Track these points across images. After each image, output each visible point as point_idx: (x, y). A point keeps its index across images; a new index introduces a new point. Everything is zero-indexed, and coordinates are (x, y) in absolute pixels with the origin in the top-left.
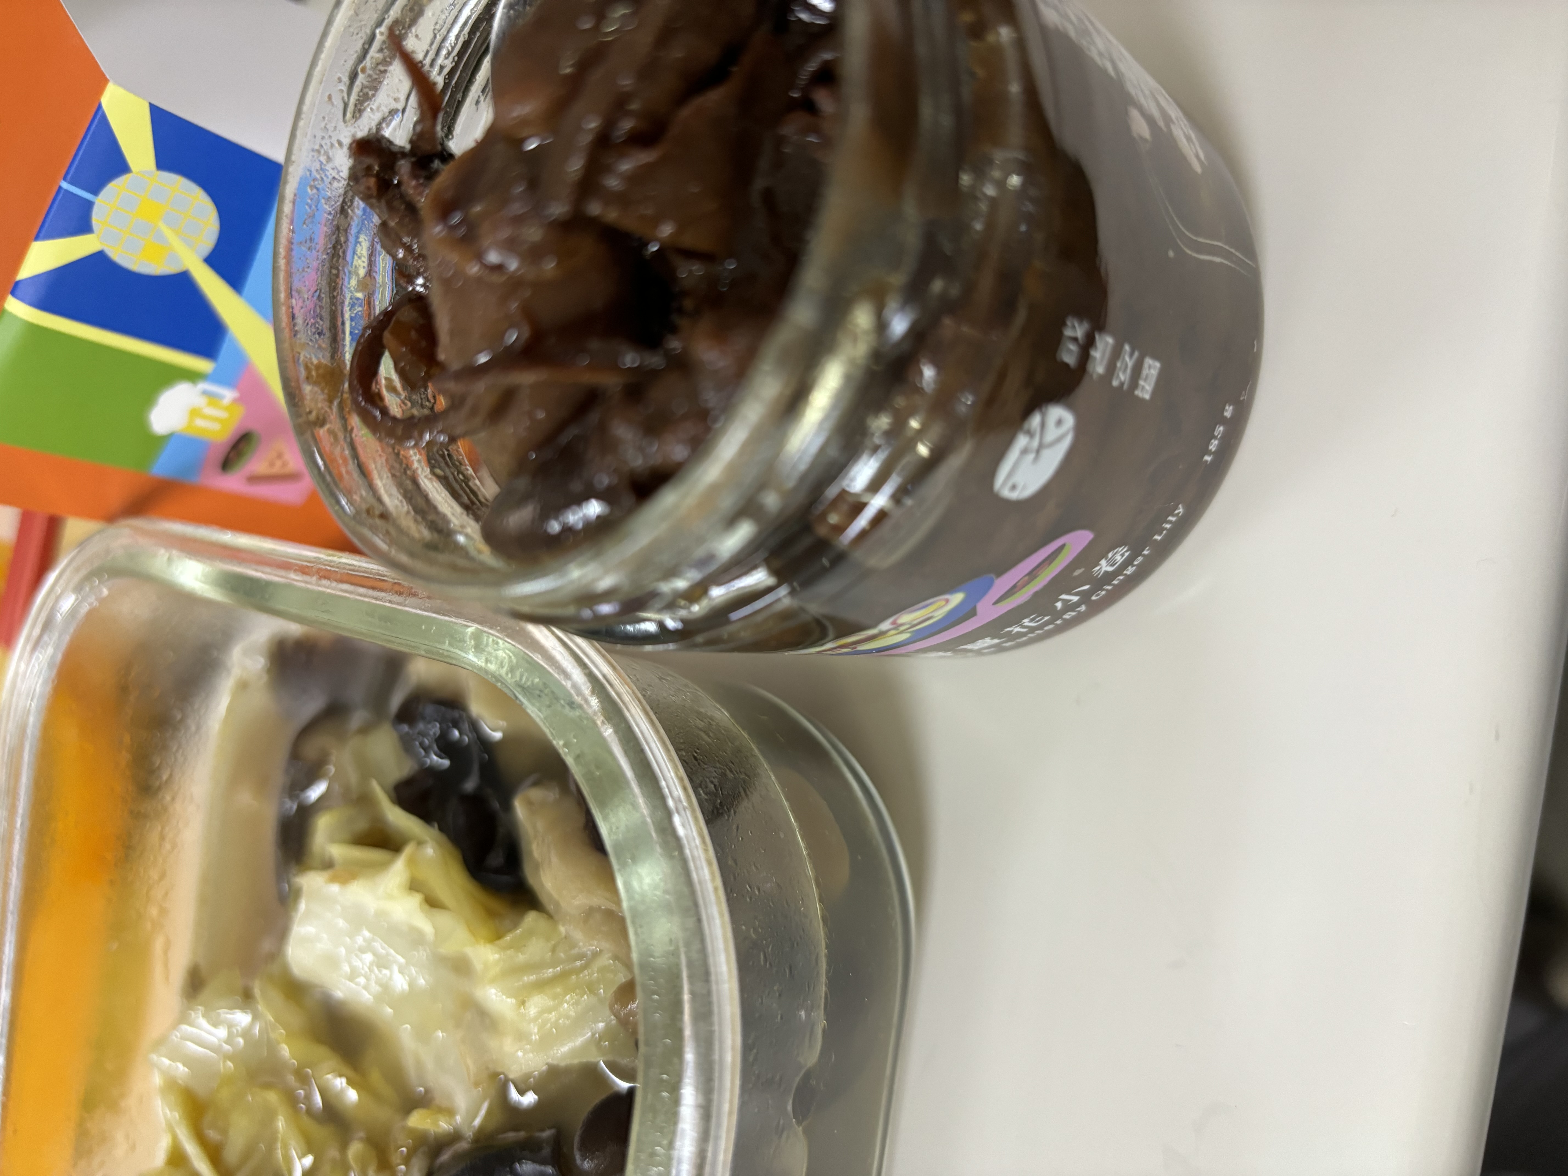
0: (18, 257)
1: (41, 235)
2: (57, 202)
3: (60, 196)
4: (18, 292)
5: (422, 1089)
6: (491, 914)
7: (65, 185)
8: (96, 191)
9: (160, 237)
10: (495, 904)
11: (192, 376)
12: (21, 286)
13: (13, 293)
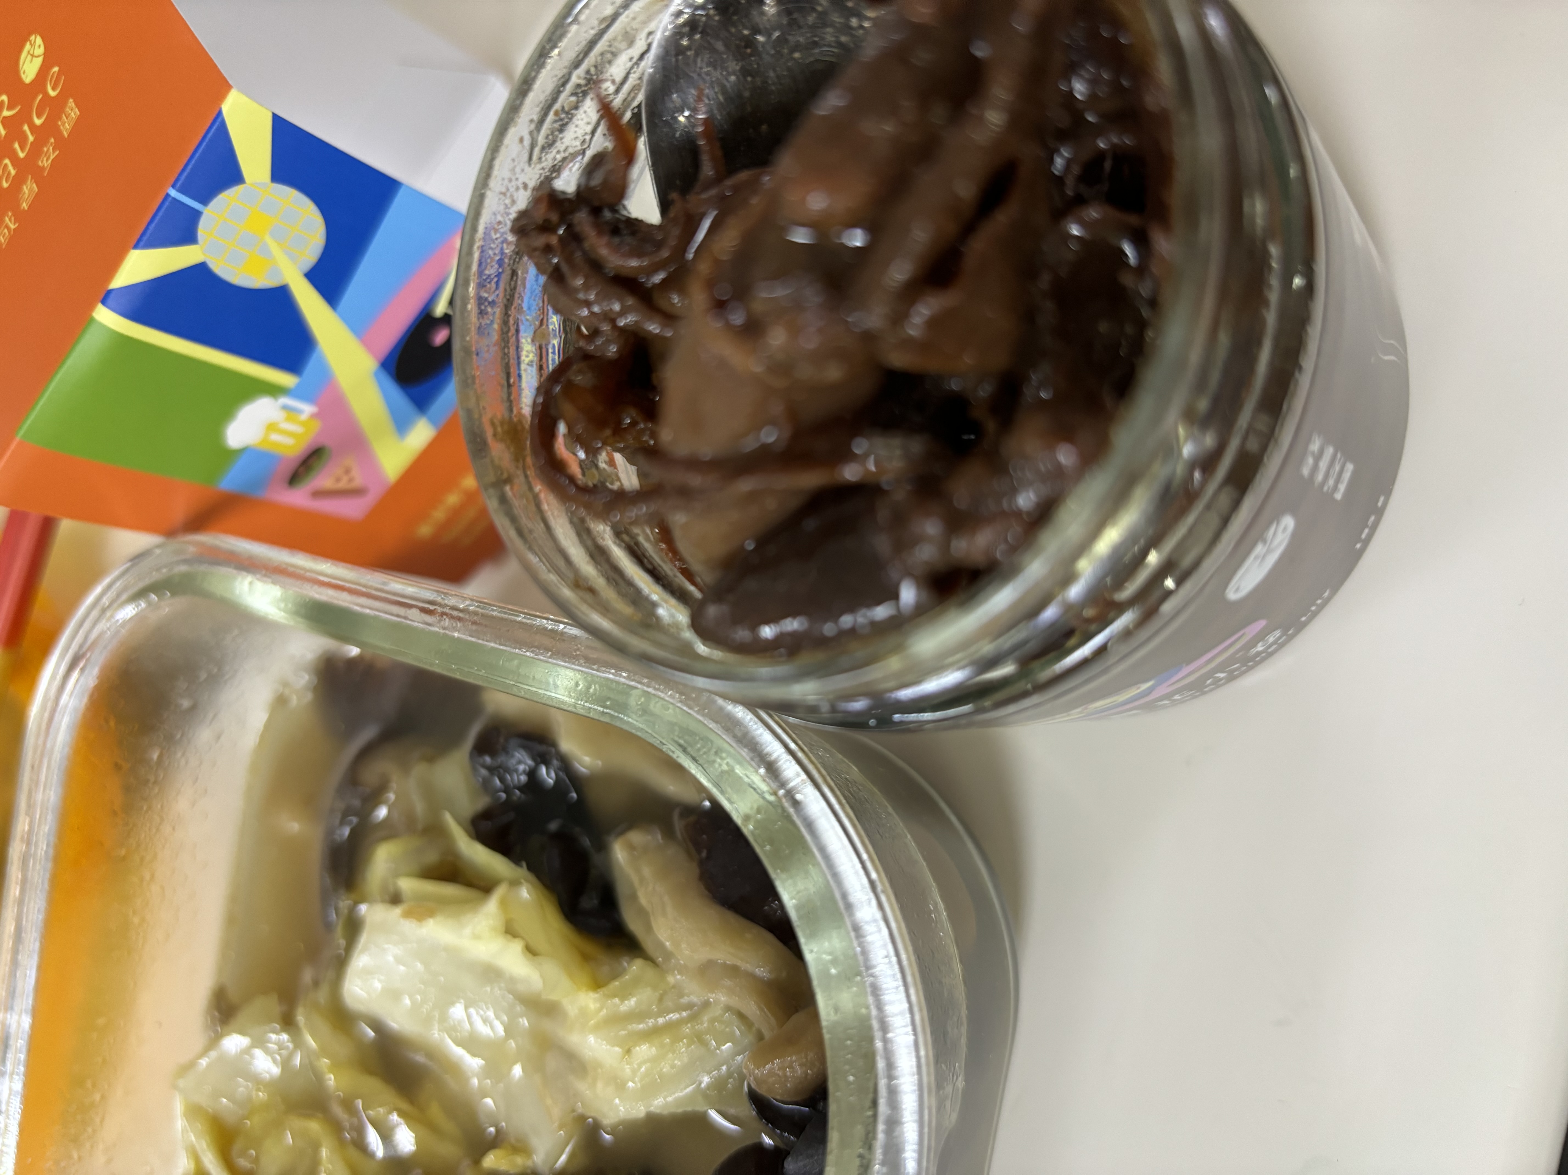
0: (114, 264)
1: (142, 243)
2: (163, 210)
3: (167, 204)
4: (110, 301)
5: (492, 1129)
6: (586, 958)
7: (173, 193)
8: (205, 200)
9: (265, 251)
10: (590, 948)
11: (274, 390)
12: (112, 295)
13: (104, 302)
